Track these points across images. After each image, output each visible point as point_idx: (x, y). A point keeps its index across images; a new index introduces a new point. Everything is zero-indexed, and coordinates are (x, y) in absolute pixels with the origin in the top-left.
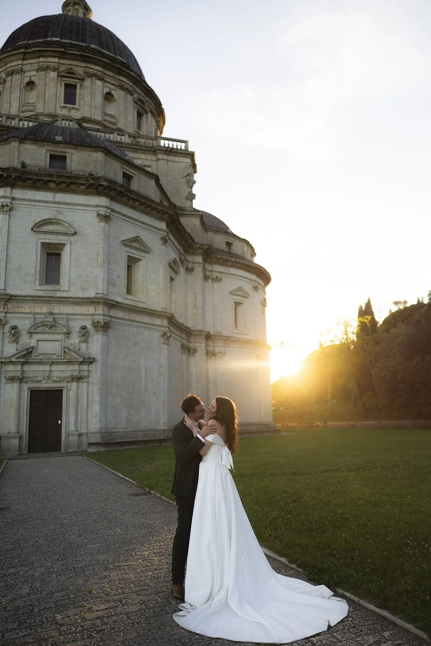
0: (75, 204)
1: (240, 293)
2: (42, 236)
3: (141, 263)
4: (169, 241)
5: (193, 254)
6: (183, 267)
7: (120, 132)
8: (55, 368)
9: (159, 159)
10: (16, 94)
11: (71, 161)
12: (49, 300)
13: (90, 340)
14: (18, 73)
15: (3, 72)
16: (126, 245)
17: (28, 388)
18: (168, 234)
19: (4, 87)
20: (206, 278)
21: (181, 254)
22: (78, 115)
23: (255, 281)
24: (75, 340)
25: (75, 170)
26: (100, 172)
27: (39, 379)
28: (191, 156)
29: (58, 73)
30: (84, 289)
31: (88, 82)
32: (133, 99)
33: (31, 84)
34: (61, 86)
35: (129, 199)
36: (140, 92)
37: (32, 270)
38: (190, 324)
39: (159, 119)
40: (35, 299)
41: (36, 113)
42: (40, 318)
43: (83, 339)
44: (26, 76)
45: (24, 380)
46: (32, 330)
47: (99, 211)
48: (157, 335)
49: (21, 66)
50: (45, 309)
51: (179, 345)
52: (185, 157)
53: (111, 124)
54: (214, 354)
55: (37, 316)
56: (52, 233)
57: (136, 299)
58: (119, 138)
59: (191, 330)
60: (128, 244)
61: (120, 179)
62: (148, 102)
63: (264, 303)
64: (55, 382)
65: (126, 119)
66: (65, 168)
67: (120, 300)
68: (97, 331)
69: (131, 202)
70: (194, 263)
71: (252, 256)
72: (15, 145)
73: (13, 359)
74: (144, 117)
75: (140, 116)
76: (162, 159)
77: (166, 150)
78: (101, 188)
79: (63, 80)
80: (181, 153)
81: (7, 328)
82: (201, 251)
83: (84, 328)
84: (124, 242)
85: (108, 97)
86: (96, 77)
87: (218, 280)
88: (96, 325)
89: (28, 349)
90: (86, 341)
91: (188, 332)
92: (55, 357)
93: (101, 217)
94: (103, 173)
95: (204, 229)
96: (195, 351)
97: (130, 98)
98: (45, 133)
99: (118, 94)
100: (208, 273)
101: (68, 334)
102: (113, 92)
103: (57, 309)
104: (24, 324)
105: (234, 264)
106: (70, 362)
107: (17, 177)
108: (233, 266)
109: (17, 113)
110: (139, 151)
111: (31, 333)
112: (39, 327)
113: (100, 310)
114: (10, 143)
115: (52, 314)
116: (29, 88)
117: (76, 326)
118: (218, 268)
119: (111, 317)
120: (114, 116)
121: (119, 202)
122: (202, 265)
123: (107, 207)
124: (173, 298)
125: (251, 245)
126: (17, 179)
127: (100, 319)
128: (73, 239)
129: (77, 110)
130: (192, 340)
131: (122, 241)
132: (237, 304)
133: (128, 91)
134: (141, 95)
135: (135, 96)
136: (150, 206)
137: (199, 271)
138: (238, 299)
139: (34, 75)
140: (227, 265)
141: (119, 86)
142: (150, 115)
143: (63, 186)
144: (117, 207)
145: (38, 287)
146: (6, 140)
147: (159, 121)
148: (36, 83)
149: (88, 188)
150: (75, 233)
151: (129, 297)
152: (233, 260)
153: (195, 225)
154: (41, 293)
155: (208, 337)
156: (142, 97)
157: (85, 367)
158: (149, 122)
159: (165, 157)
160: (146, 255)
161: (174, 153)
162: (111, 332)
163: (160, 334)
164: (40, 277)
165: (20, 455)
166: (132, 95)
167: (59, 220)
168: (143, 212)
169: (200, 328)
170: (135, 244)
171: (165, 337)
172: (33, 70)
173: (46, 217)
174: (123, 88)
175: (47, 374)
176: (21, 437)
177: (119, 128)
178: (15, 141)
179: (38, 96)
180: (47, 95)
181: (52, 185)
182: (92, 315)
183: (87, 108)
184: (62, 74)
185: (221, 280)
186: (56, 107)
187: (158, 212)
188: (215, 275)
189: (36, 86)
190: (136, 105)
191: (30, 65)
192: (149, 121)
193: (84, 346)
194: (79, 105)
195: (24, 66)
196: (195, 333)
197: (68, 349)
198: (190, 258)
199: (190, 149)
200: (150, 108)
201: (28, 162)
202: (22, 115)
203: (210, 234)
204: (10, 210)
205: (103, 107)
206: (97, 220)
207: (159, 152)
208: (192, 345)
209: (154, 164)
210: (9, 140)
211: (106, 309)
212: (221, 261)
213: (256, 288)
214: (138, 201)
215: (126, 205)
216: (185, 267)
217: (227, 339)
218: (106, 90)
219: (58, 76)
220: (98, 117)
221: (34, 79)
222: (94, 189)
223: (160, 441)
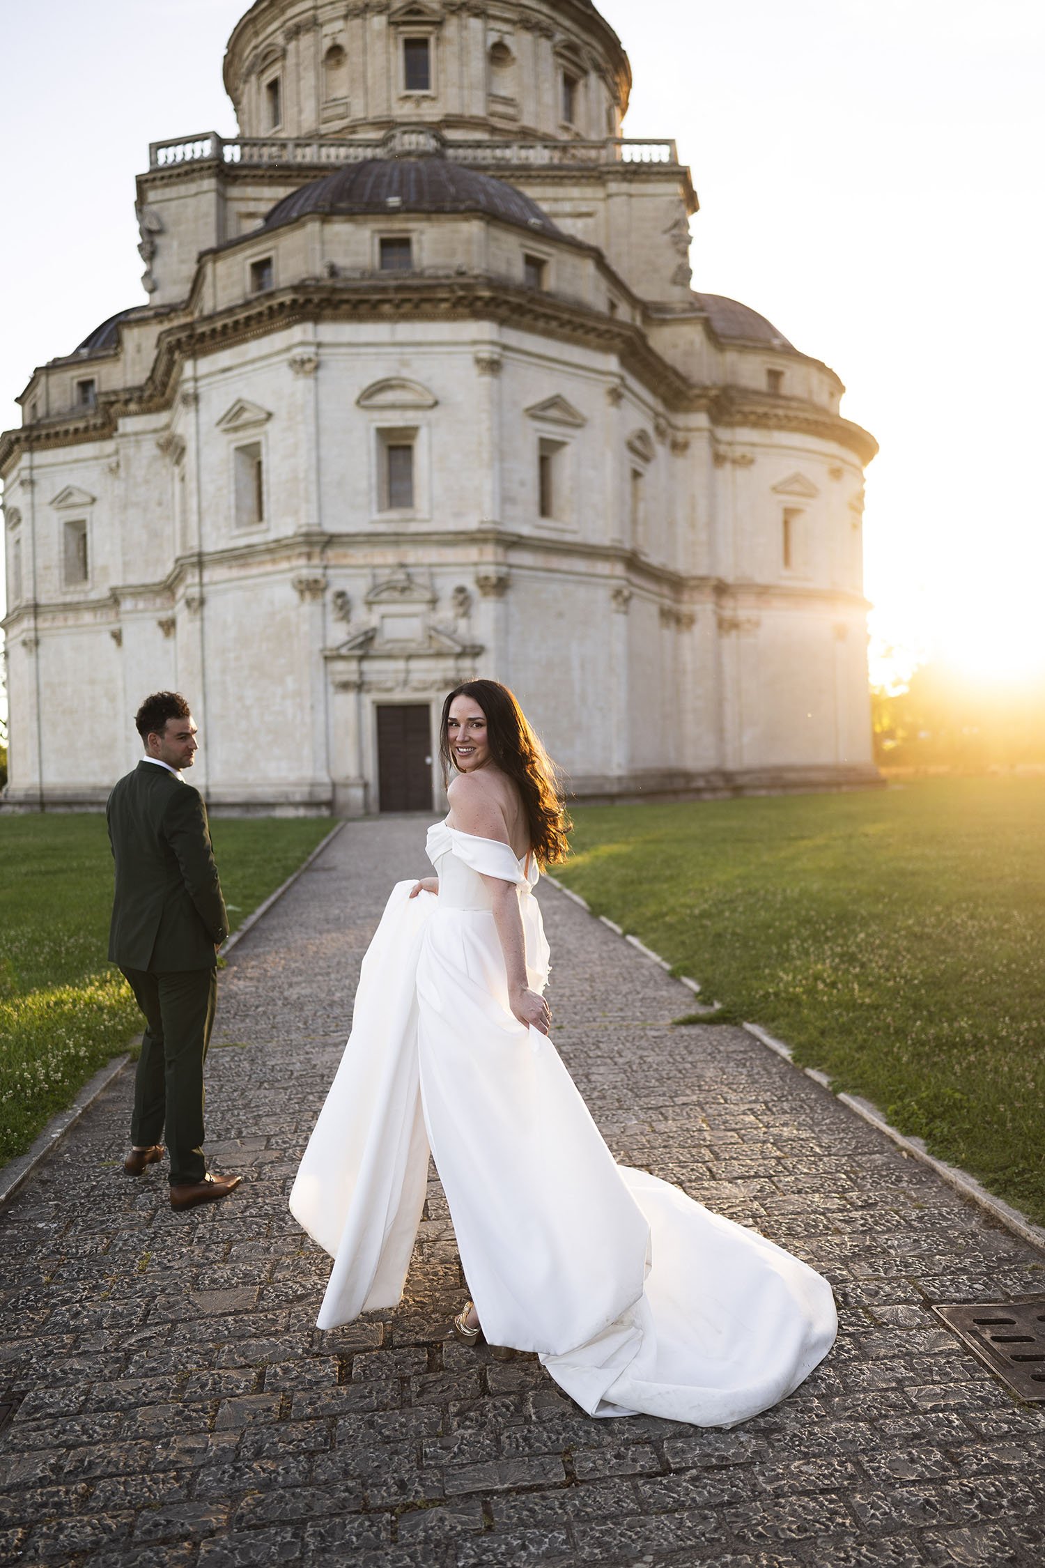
0: (432, 344)
1: (796, 487)
2: (376, 415)
3: (567, 451)
4: (627, 393)
5: (687, 410)
6: (663, 443)
7: (527, 136)
8: (415, 664)
9: (609, 196)
10: (309, 80)
11: (421, 249)
12: (396, 539)
13: (473, 611)
14: (308, 30)
15: (278, 33)
16: (535, 417)
17: (374, 702)
18: (622, 378)
19: (284, 68)
20: (718, 459)
21: (657, 415)
22: (435, 111)
23: (833, 457)
24: (447, 612)
25: (430, 267)
26: (477, 265)
27: (389, 684)
28: (681, 177)
29: (390, 16)
30: (458, 515)
31: (451, 28)
32: (554, 46)
33: (336, 52)
34: (397, 48)
35: (537, 316)
36: (567, 23)
37: (363, 484)
38: (682, 565)
39: (617, 80)
40: (372, 539)
41: (352, 121)
42: (384, 575)
43: (461, 610)
44: (326, 36)
45: (365, 687)
46: (371, 598)
47: (478, 351)
48: (602, 595)
49: (311, 12)
50: (389, 556)
51: (654, 610)
52: (668, 181)
53: (505, 121)
54: (735, 625)
55: (378, 571)
56: (393, 407)
57: (559, 525)
58: (523, 153)
59: (681, 578)
60: (540, 413)
61: (518, 272)
62: (588, 44)
63: (856, 505)
64: (416, 689)
65: (538, 101)
66: (408, 263)
67: (526, 530)
68: (485, 594)
69: (541, 324)
70: (689, 430)
71: (832, 395)
72: (313, 227)
73: (344, 651)
74: (581, 84)
75: (570, 83)
76: (617, 195)
77: (627, 172)
78: (479, 304)
79: (401, 33)
80: (658, 173)
81: (329, 596)
82: (704, 401)
83: (461, 590)
84: (532, 411)
85: (498, 54)
86: (468, 10)
87: (745, 462)
88: (483, 583)
89: (366, 633)
90: (466, 614)
91: (676, 583)
92: (413, 645)
93: (484, 364)
94: (484, 266)
95: (716, 347)
96: (691, 620)
97: (545, 46)
98: (369, 185)
99: (520, 43)
100: (722, 449)
101: (434, 602)
102: (509, 41)
103: (414, 555)
104: (357, 587)
105: (784, 422)
106: (439, 655)
107: (322, 301)
108: (780, 428)
109: (314, 126)
110: (566, 181)
111: (369, 604)
112: (382, 591)
113: (490, 553)
114: (303, 225)
115: (402, 565)
116: (332, 62)
117: (446, 587)
118: (745, 434)
119: (510, 566)
120: (512, 100)
121: (518, 326)
122: (706, 434)
123: (493, 343)
124: (641, 514)
125: (830, 370)
126: (324, 304)
127: (491, 571)
128: (431, 414)
129: (433, 99)
130: (686, 597)
131: (527, 410)
132: (789, 514)
133: (541, 29)
134: (572, 33)
135: (559, 37)
136: (582, 326)
137: (700, 448)
138: (792, 501)
139: (341, 31)
140: (766, 427)
141: (521, 21)
142: (593, 77)
143: (407, 307)
144: (513, 337)
145: (376, 516)
146: (297, 219)
147: (616, 84)
148: (347, 49)
149: (454, 306)
150: (436, 404)
151: (546, 522)
152: (781, 412)
153: (692, 343)
154: (382, 528)
155: (721, 589)
156: (573, 38)
157: (467, 663)
158: (592, 95)
159: (624, 187)
160: (577, 433)
161: (644, 177)
162: (511, 596)
163: (609, 593)
164: (379, 496)
165: (367, 815)
166: (549, 36)
167: (404, 379)
168: (568, 339)
169: (702, 571)
170: (553, 413)
171: (620, 599)
172: (337, 19)
173: (380, 375)
174: (530, 25)
175: (402, 676)
176: (366, 786)
177: (523, 127)
178: (313, 220)
179: (352, 81)
180: (369, 75)
181: (386, 308)
182: (476, 564)
183: (452, 92)
184: (397, 18)
185: (751, 462)
186: (388, 100)
187: (600, 335)
188: (739, 451)
189: (346, 55)
190: (561, 61)
191: (329, 7)
192: (593, 90)
193: (462, 624)
194: (438, 88)
195: (319, 11)
196: (692, 583)
197: (435, 630)
198: (681, 420)
199: (682, 162)
200: (593, 60)
201: (341, 261)
202: (324, 129)
203: (731, 357)
204: (317, 368)
205: (489, 80)
206: (474, 371)
207: (610, 177)
208: (685, 608)
209: (600, 206)
210: (303, 219)
211: (500, 551)
212: (752, 418)
213: (836, 473)
214: (556, 318)
215: (531, 329)
216: (668, 442)
217: (763, 592)
218: (493, 38)
219: (391, 23)
220: (477, 109)
221: (342, 40)
222: (467, 306)
223: (611, 798)
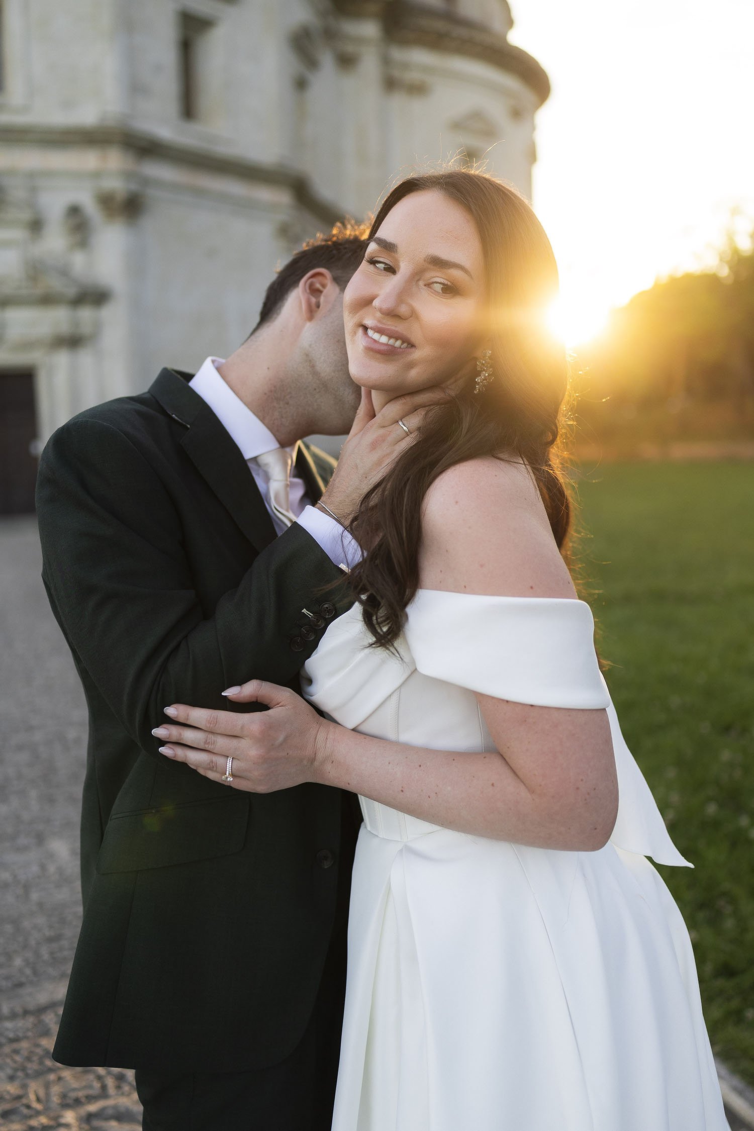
1: (477, 125)
3: (218, 33)
5: (358, 16)
6: (329, 51)
13: (94, 241)
20: (391, 84)
23: (514, 94)
24: (55, 240)
30: (67, 103)
43: (75, 239)
48: (266, 230)
63: (530, 154)
64: (15, 349)
67: (165, 134)
68: (110, 218)
70: (358, 41)
82: (376, 5)
83: (74, 210)
87: (418, 90)
88: (106, 202)
90: (82, 245)
100: (396, 73)
101: (36, 226)
106: (47, 300)
113: (115, 160)
117: (53, 205)
118: (421, 56)
119: (144, 181)
122: (377, 50)
127: (116, 185)
132: (471, 156)
137: (370, 66)
138: (473, 142)
151: (190, 125)
157: (86, 314)
160: (232, 10)
162: (149, 223)
163: (276, 228)
182: (95, 175)
188: (413, 76)
193: (78, 257)
197: (40, 265)
198: (350, 27)
211: (129, 158)
212: (429, 36)
213: (517, 114)
216: (334, 52)
